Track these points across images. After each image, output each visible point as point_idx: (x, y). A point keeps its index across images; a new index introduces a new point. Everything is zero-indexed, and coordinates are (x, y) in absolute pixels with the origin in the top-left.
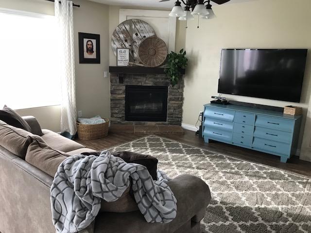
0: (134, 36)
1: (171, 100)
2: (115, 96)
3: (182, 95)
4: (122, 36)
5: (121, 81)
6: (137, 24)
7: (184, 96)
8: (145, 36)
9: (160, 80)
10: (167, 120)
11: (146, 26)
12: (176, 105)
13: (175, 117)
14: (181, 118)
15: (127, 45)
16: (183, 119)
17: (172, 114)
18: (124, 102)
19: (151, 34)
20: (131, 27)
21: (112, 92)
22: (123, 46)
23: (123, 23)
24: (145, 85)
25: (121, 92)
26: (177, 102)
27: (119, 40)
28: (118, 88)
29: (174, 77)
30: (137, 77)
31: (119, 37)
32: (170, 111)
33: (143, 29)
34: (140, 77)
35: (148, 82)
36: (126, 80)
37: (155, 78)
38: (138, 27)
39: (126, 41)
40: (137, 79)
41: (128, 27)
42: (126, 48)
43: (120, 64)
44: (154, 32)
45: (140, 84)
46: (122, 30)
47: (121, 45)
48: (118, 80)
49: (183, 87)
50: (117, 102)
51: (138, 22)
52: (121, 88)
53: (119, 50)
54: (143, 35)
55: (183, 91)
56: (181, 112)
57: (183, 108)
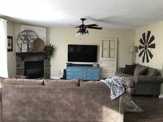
0: (29, 38)
1: (46, 66)
2: (19, 67)
3: (50, 64)
4: (23, 38)
5: (23, 59)
6: (30, 32)
7: (51, 64)
8: (34, 38)
9: (41, 58)
10: (44, 76)
11: (34, 33)
12: (48, 69)
13: (48, 74)
14: (50, 74)
15: (26, 42)
16: (51, 75)
17: (47, 73)
18: (24, 70)
19: (37, 37)
20: (27, 33)
21: (17, 66)
22: (24, 42)
23: (23, 32)
24: (34, 61)
25: (22, 65)
26: (48, 67)
27: (22, 39)
28: (21, 64)
29: (49, 56)
30: (30, 57)
31: (22, 38)
32: (46, 72)
33: (33, 35)
34: (31, 57)
35: (35, 59)
36: (25, 59)
37: (39, 57)
38: (30, 34)
39: (25, 40)
40: (30, 58)
41: (26, 33)
42: (25, 43)
43: (23, 51)
44: (37, 36)
45: (32, 61)
46: (23, 35)
47: (23, 42)
48: (21, 59)
49: (50, 60)
50: (20, 71)
51: (31, 31)
52: (22, 63)
53: (23, 44)
54: (33, 38)
55: (50, 62)
56: (50, 72)
57: (51, 70)
